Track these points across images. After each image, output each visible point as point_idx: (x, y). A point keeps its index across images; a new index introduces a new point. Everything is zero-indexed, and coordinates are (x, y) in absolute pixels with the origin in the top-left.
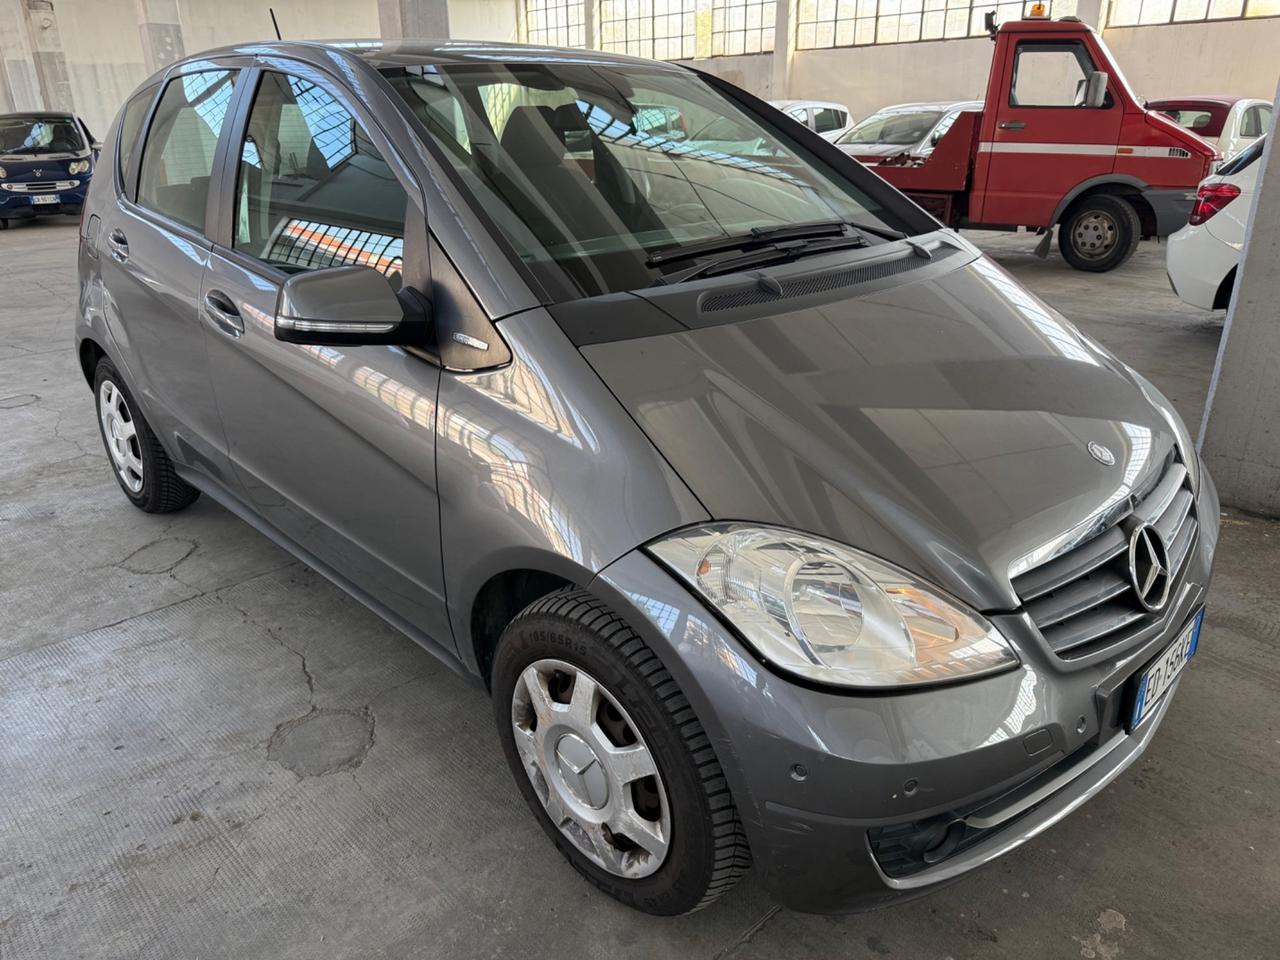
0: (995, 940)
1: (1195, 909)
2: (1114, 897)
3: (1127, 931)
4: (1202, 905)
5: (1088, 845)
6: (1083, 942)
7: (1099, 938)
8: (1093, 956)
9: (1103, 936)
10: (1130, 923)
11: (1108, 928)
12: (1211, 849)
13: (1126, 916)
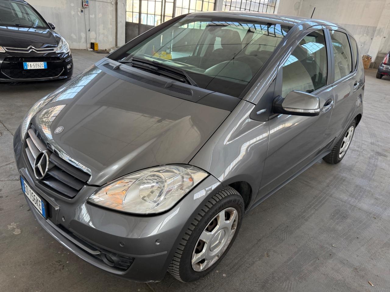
0: (28, 211)
1: (7, 250)
2: (23, 235)
3: (12, 233)
4: (7, 252)
5: (43, 238)
6: (16, 224)
7: (15, 227)
8: (11, 224)
9: (15, 228)
10: (14, 234)
11: (16, 230)
12: (22, 265)
13: (16, 235)
